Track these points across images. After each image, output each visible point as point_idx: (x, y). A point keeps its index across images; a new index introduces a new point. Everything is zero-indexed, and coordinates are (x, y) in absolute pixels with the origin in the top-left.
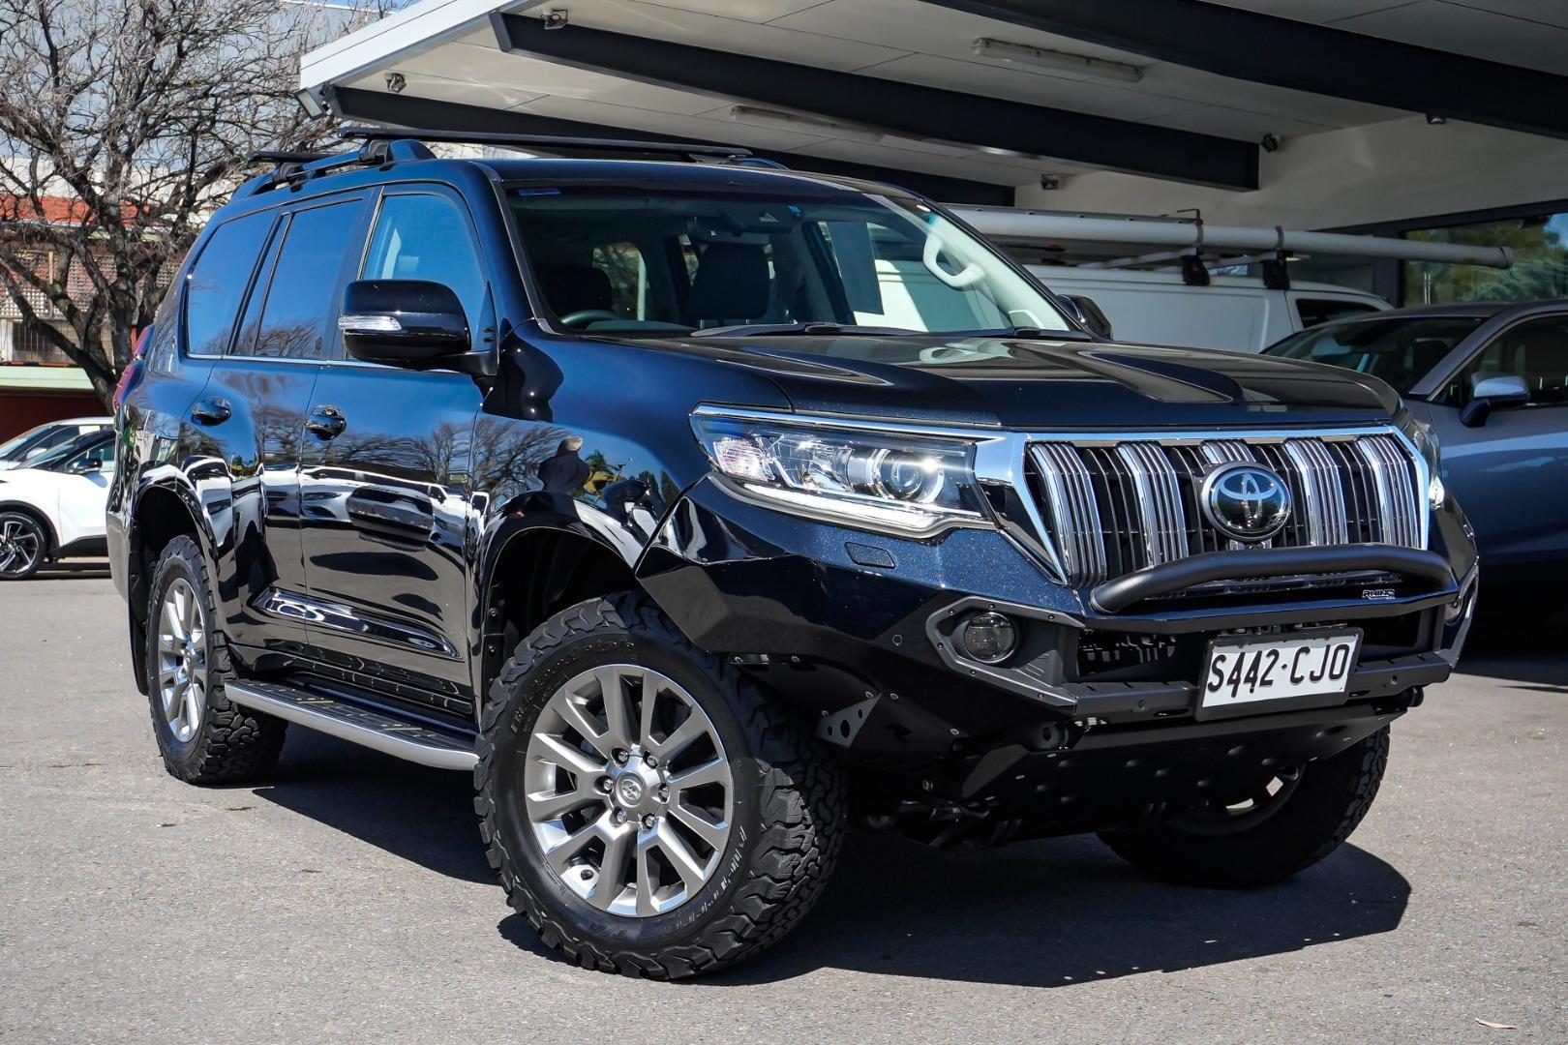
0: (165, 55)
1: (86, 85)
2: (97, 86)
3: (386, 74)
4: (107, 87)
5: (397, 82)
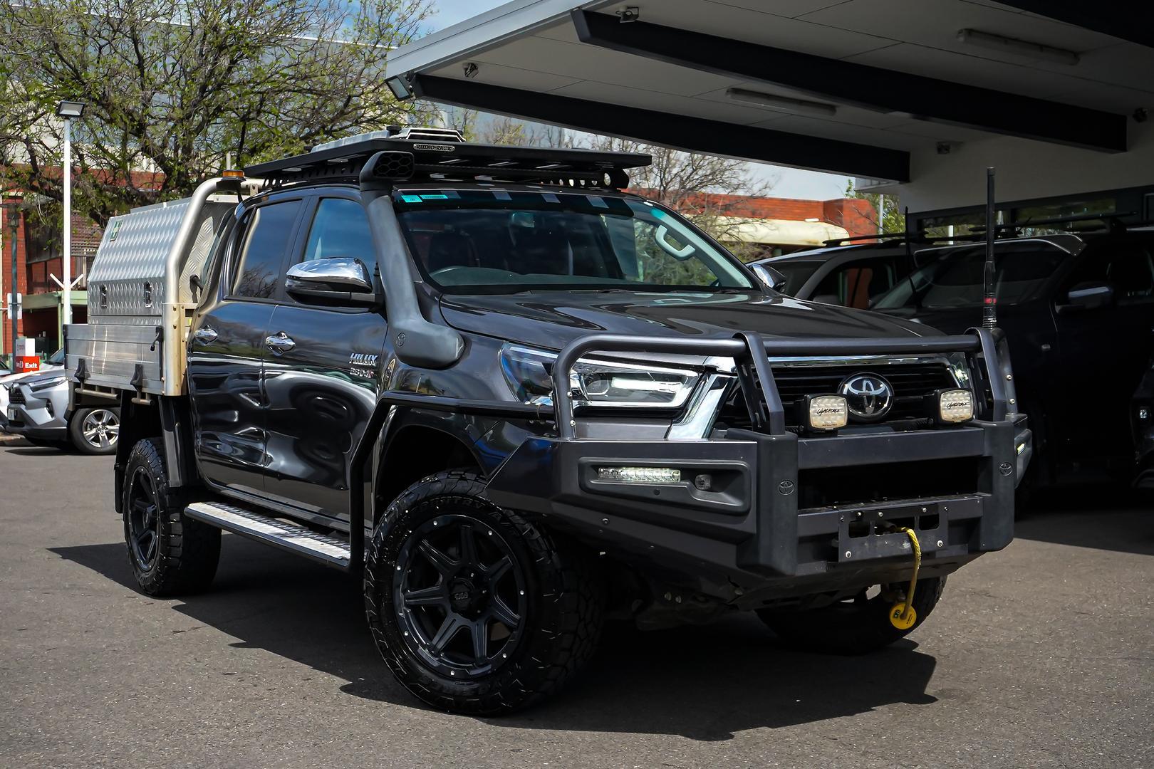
3: (464, 64)
5: (472, 70)
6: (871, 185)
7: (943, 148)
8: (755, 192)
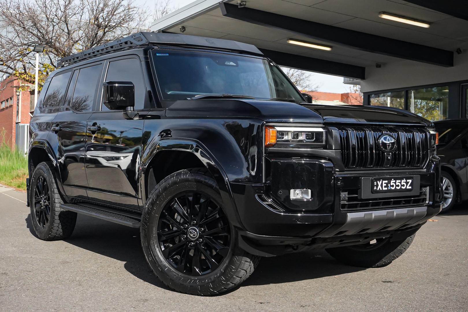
0: (100, 33)
1: (77, 41)
2: (79, 42)
3: (180, 27)
4: (83, 43)
5: (183, 29)
6: (350, 81)
7: (378, 66)
8: (313, 89)
